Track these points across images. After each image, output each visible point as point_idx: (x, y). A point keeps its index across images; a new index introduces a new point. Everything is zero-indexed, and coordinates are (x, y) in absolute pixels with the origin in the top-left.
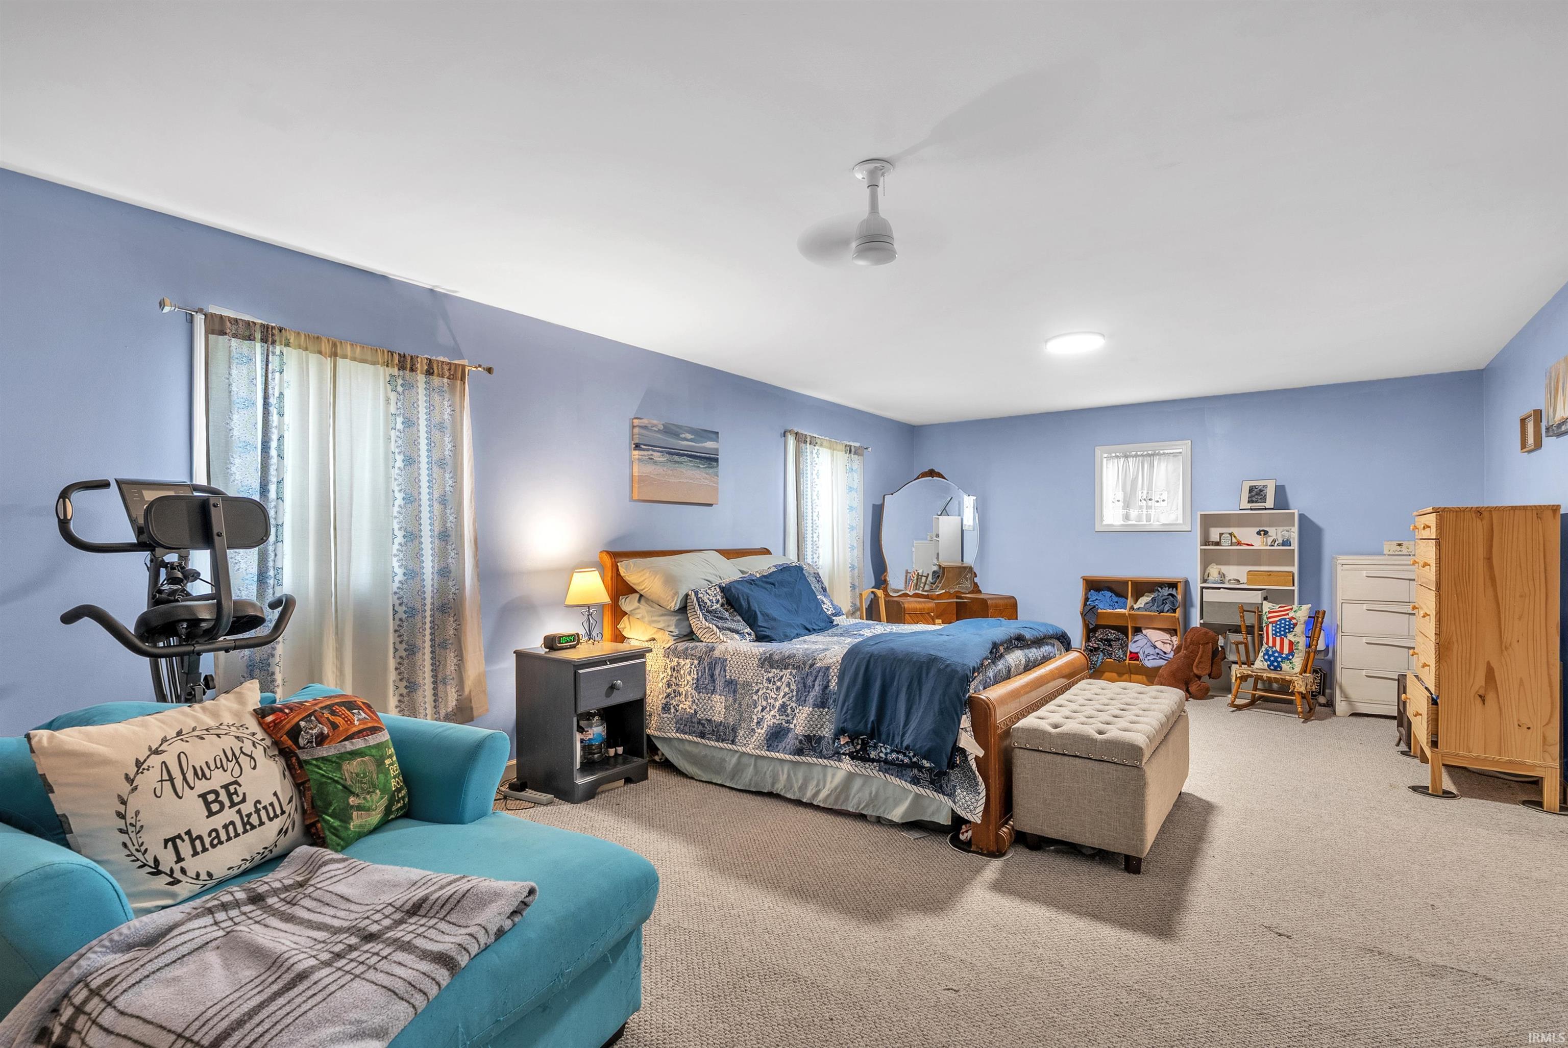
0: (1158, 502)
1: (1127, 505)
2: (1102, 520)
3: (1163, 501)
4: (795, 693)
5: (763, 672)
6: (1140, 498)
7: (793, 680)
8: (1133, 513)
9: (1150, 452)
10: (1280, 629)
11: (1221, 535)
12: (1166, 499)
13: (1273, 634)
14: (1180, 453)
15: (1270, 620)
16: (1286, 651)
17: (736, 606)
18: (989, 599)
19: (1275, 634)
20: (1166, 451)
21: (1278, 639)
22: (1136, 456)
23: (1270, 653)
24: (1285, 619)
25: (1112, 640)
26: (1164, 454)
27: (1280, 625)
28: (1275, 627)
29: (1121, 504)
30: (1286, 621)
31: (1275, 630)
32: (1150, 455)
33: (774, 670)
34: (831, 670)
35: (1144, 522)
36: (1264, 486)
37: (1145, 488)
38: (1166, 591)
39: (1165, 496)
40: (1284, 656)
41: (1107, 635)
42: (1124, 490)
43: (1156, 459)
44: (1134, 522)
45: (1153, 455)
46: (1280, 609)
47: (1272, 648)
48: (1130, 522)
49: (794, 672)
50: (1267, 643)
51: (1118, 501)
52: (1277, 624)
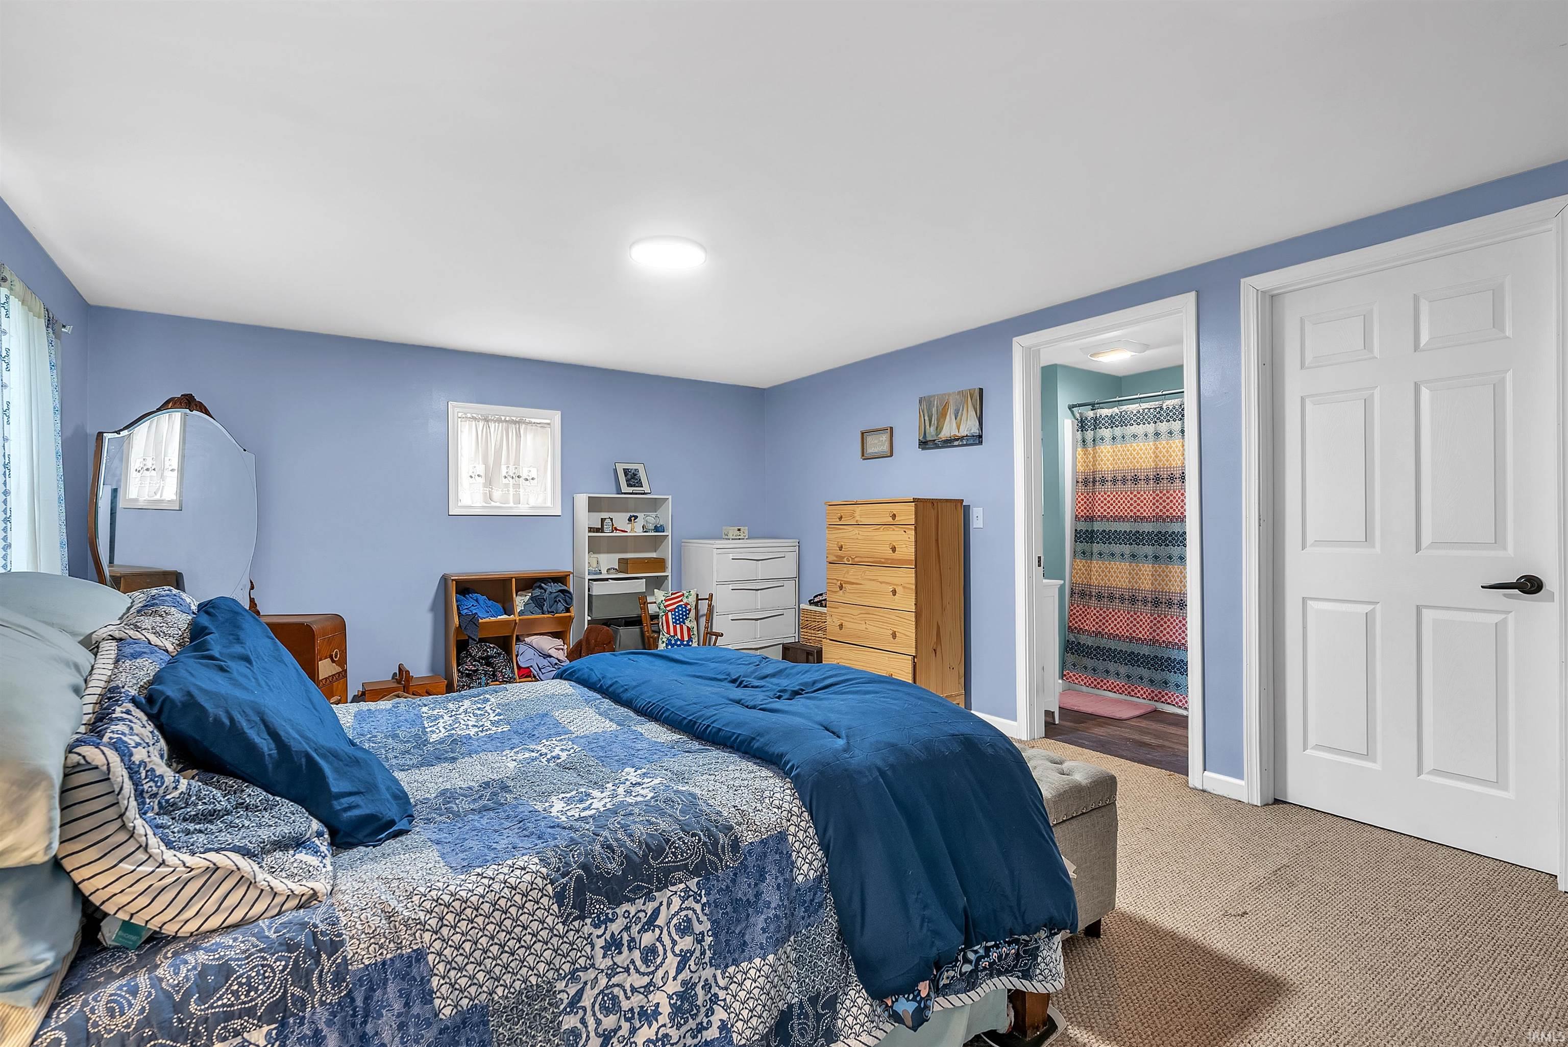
0: (527, 480)
1: (489, 482)
2: (457, 500)
3: (533, 479)
4: (709, 940)
5: (587, 930)
6: (504, 474)
7: (698, 907)
8: (497, 494)
9: (514, 418)
10: (678, 616)
11: (603, 520)
12: (535, 477)
13: (673, 622)
14: (549, 424)
15: (668, 609)
16: (686, 638)
17: (230, 754)
18: (315, 622)
19: (675, 622)
20: (533, 420)
21: (678, 626)
22: (499, 421)
23: (673, 642)
24: (681, 606)
25: (492, 657)
26: (530, 423)
27: (678, 612)
28: (675, 615)
29: (481, 480)
30: (682, 608)
31: (675, 618)
32: (515, 422)
33: (625, 907)
34: (790, 838)
35: (512, 504)
36: (636, 470)
37: (512, 462)
38: (553, 588)
39: (534, 474)
40: (685, 643)
41: (486, 650)
42: (486, 463)
43: (523, 427)
44: (498, 504)
45: (519, 422)
46: (673, 596)
47: (673, 637)
48: (493, 504)
49: (693, 883)
50: (668, 633)
51: (479, 476)
52: (675, 612)
